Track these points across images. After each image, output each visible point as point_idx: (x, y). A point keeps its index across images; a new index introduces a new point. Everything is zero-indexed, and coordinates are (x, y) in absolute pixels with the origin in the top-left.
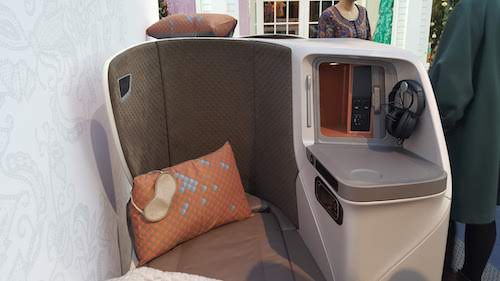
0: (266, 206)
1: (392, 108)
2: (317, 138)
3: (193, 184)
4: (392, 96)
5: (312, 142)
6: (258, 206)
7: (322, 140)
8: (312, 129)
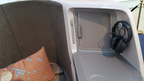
0: (62, 72)
3: (23, 72)
5: (76, 51)
6: (59, 72)
7: (80, 50)
8: (75, 45)
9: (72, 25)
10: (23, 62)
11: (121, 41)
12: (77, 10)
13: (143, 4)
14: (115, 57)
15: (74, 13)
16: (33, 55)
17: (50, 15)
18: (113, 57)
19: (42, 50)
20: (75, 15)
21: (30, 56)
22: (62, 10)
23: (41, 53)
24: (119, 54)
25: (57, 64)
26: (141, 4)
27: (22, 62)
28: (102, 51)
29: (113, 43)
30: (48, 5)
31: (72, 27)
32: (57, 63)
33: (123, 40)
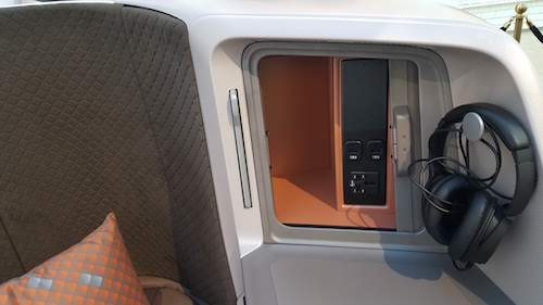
1: (439, 172)
2: (267, 231)
4: (438, 142)
5: (258, 243)
7: (279, 236)
8: (255, 212)
9: (237, 121)
10: (12, 295)
11: (480, 207)
12: (257, 47)
13: (525, 20)
14: (444, 275)
15: (246, 62)
16: (60, 257)
17: (135, 71)
18: (437, 277)
19: (107, 232)
20: (247, 73)
21: (46, 263)
22: (187, 47)
23: (97, 246)
24: (470, 265)
25: (179, 285)
26: (519, 21)
27: (6, 297)
28: (381, 242)
29: (437, 210)
30: (123, 24)
31: (238, 129)
32: (180, 282)
33: (491, 201)
